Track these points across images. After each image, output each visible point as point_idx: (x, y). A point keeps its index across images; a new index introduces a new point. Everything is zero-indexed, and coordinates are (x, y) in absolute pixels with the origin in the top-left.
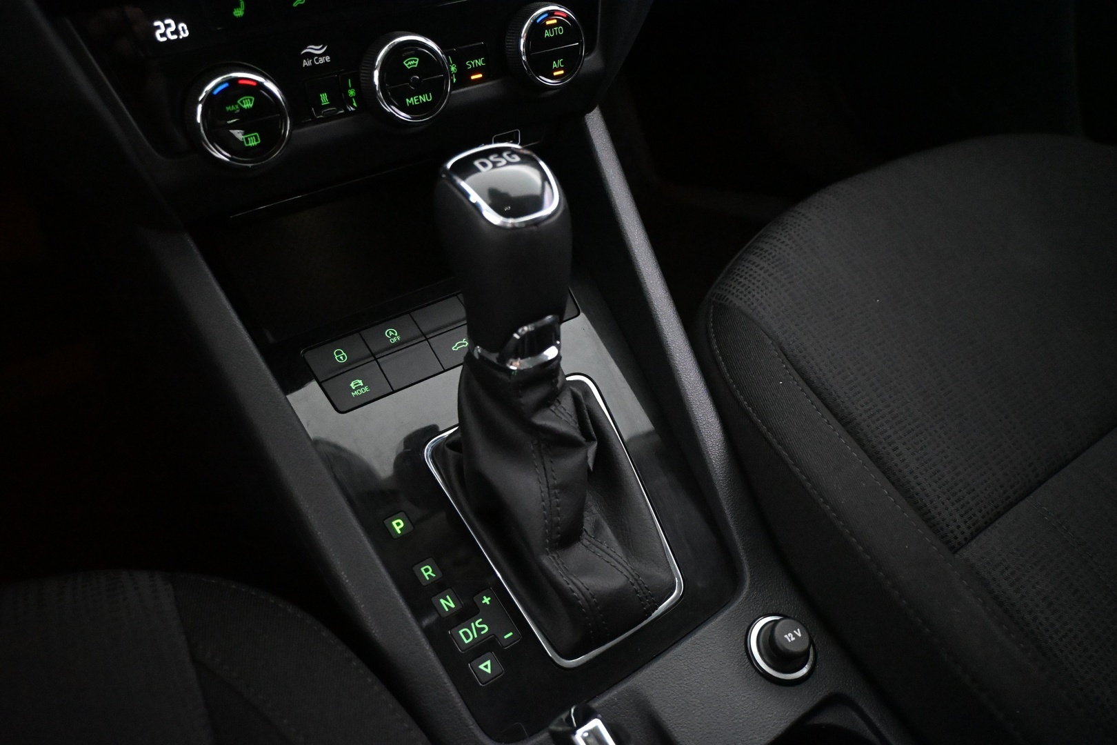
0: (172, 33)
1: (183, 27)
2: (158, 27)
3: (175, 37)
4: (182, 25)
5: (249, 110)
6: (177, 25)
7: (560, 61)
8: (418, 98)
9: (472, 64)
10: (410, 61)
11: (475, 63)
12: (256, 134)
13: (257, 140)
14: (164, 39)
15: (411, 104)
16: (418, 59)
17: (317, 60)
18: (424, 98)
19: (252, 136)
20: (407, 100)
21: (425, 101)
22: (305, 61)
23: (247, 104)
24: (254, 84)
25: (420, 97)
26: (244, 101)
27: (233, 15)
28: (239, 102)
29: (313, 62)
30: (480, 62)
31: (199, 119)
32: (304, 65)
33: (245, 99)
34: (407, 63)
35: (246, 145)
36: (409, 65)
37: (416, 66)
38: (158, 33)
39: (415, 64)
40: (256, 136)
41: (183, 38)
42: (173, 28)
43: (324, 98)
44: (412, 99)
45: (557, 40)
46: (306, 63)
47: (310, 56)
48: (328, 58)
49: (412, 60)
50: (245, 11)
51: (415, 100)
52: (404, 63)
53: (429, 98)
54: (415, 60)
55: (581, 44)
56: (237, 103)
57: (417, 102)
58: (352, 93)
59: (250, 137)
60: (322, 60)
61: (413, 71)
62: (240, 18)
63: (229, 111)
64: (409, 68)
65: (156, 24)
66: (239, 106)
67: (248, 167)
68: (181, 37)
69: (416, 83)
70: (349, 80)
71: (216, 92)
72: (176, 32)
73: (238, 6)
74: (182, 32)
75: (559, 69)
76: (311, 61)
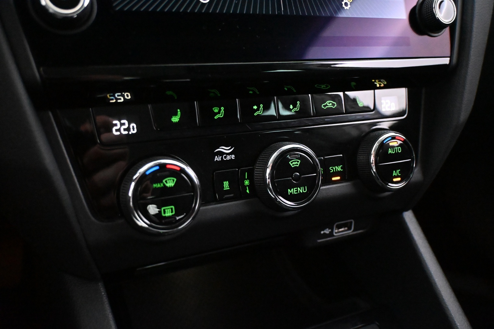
0: (125, 130)
1: (133, 127)
2: (116, 125)
3: (126, 132)
4: (133, 125)
5: (171, 188)
6: (129, 125)
7: (398, 171)
8: (297, 189)
9: (333, 169)
10: (294, 161)
11: (336, 169)
12: (173, 207)
13: (172, 212)
14: (118, 133)
15: (291, 193)
16: (300, 161)
17: (225, 157)
18: (301, 190)
19: (169, 209)
20: (289, 190)
21: (301, 192)
22: (216, 157)
23: (170, 183)
24: (178, 169)
25: (299, 189)
26: (168, 181)
27: (171, 120)
28: (164, 181)
29: (222, 158)
30: (339, 169)
31: (130, 194)
32: (216, 159)
33: (169, 180)
34: (292, 163)
35: (163, 215)
36: (293, 165)
37: (298, 166)
38: (114, 129)
39: (297, 164)
40: (172, 209)
41: (132, 134)
42: (126, 126)
43: (226, 185)
44: (292, 189)
45: (396, 156)
46: (217, 159)
47: (221, 153)
48: (233, 157)
49: (295, 161)
50: (180, 119)
51: (295, 191)
52: (290, 163)
53: (305, 190)
54: (298, 162)
55: (412, 161)
56: (162, 182)
57: (296, 192)
58: (247, 183)
59: (167, 209)
60: (229, 158)
61: (296, 169)
62: (176, 123)
63: (155, 187)
64: (293, 166)
65: (115, 122)
66: (164, 184)
67: (160, 233)
68: (130, 133)
69: (297, 179)
70: (246, 173)
71: (148, 173)
72: (128, 129)
73: (176, 114)
74: (132, 130)
75: (397, 177)
76: (220, 157)
